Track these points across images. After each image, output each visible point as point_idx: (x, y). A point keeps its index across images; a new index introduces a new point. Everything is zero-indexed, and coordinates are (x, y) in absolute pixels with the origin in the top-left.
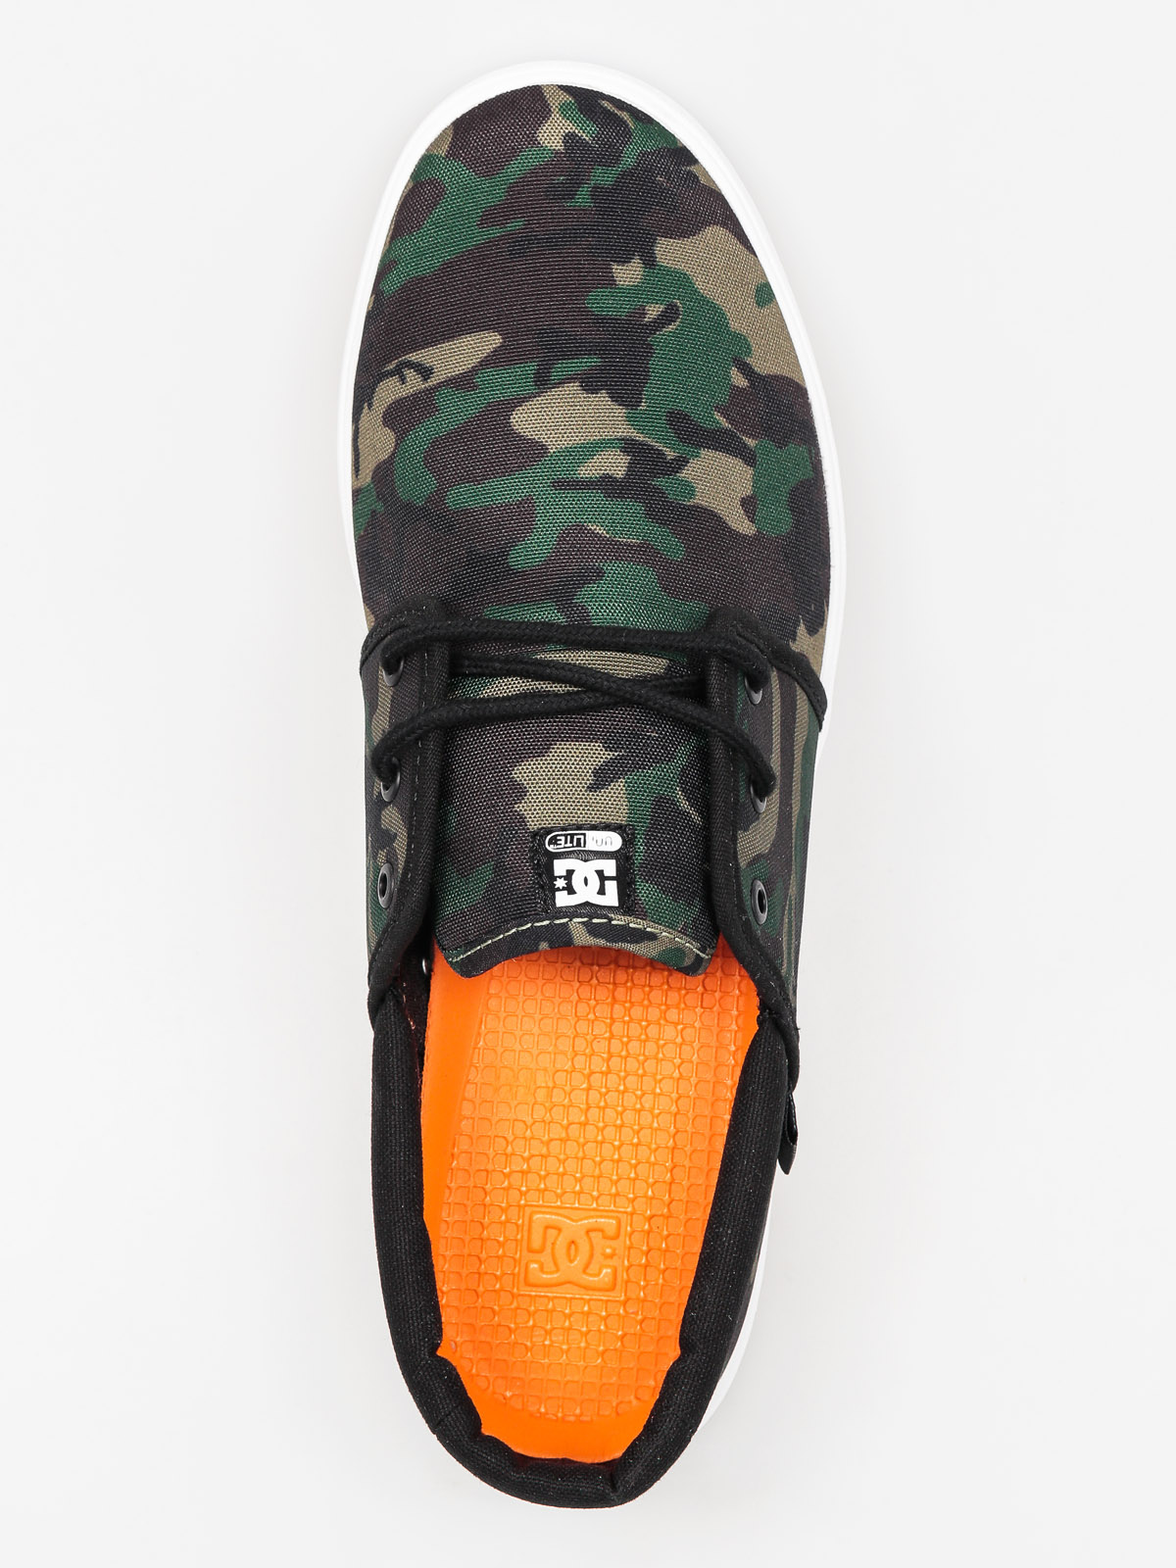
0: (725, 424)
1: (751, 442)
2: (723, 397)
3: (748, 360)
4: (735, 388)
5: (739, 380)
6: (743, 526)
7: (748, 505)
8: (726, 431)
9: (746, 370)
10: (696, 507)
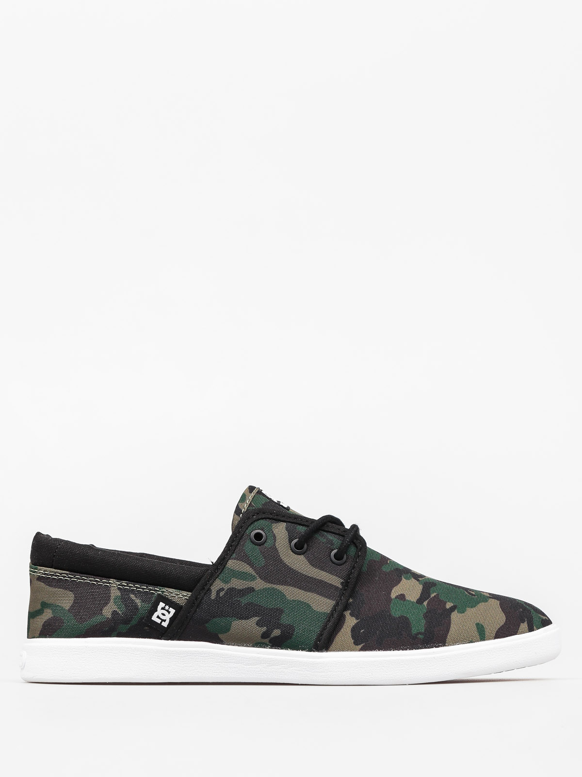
0: (432, 595)
1: (425, 603)
2: (442, 598)
3: (456, 611)
4: (445, 603)
5: (449, 605)
6: (394, 593)
7: (402, 597)
8: (429, 596)
9: (453, 609)
10: (401, 579)
